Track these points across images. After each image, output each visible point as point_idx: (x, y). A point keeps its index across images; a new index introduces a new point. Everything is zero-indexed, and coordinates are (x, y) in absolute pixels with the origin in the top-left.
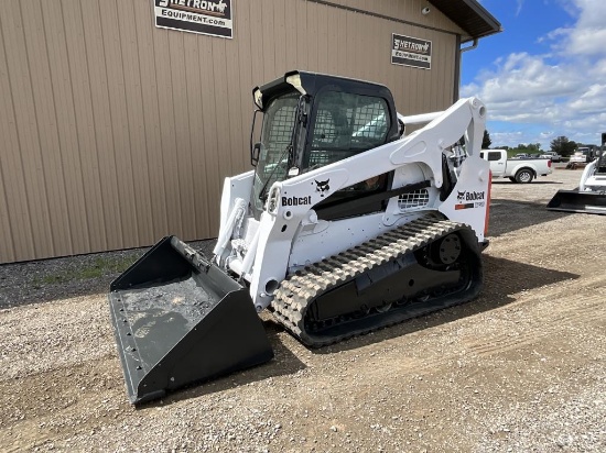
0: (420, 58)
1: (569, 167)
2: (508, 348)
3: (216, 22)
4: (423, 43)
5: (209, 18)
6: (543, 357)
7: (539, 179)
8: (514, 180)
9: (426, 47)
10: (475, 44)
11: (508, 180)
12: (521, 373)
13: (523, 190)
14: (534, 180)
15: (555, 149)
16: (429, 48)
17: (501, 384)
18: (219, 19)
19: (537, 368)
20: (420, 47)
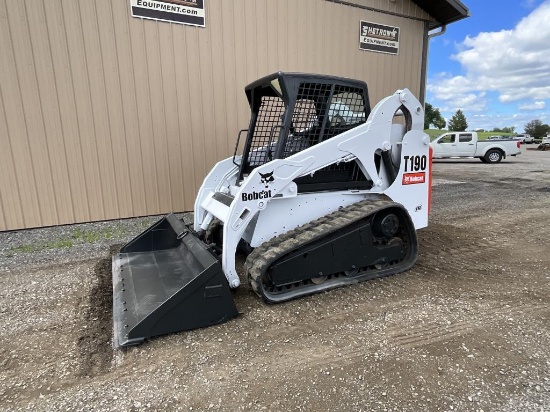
0: (387, 43)
1: (540, 148)
2: (435, 340)
3: (189, 11)
4: (391, 29)
5: (182, 7)
6: (471, 353)
7: (508, 159)
8: (485, 160)
9: (394, 33)
10: (443, 30)
11: (479, 160)
12: (441, 373)
13: (492, 169)
14: (503, 160)
15: (529, 132)
16: (397, 35)
17: (415, 385)
18: (191, 9)
19: (461, 367)
20: (389, 33)
